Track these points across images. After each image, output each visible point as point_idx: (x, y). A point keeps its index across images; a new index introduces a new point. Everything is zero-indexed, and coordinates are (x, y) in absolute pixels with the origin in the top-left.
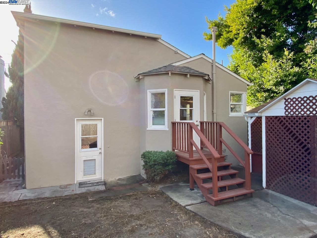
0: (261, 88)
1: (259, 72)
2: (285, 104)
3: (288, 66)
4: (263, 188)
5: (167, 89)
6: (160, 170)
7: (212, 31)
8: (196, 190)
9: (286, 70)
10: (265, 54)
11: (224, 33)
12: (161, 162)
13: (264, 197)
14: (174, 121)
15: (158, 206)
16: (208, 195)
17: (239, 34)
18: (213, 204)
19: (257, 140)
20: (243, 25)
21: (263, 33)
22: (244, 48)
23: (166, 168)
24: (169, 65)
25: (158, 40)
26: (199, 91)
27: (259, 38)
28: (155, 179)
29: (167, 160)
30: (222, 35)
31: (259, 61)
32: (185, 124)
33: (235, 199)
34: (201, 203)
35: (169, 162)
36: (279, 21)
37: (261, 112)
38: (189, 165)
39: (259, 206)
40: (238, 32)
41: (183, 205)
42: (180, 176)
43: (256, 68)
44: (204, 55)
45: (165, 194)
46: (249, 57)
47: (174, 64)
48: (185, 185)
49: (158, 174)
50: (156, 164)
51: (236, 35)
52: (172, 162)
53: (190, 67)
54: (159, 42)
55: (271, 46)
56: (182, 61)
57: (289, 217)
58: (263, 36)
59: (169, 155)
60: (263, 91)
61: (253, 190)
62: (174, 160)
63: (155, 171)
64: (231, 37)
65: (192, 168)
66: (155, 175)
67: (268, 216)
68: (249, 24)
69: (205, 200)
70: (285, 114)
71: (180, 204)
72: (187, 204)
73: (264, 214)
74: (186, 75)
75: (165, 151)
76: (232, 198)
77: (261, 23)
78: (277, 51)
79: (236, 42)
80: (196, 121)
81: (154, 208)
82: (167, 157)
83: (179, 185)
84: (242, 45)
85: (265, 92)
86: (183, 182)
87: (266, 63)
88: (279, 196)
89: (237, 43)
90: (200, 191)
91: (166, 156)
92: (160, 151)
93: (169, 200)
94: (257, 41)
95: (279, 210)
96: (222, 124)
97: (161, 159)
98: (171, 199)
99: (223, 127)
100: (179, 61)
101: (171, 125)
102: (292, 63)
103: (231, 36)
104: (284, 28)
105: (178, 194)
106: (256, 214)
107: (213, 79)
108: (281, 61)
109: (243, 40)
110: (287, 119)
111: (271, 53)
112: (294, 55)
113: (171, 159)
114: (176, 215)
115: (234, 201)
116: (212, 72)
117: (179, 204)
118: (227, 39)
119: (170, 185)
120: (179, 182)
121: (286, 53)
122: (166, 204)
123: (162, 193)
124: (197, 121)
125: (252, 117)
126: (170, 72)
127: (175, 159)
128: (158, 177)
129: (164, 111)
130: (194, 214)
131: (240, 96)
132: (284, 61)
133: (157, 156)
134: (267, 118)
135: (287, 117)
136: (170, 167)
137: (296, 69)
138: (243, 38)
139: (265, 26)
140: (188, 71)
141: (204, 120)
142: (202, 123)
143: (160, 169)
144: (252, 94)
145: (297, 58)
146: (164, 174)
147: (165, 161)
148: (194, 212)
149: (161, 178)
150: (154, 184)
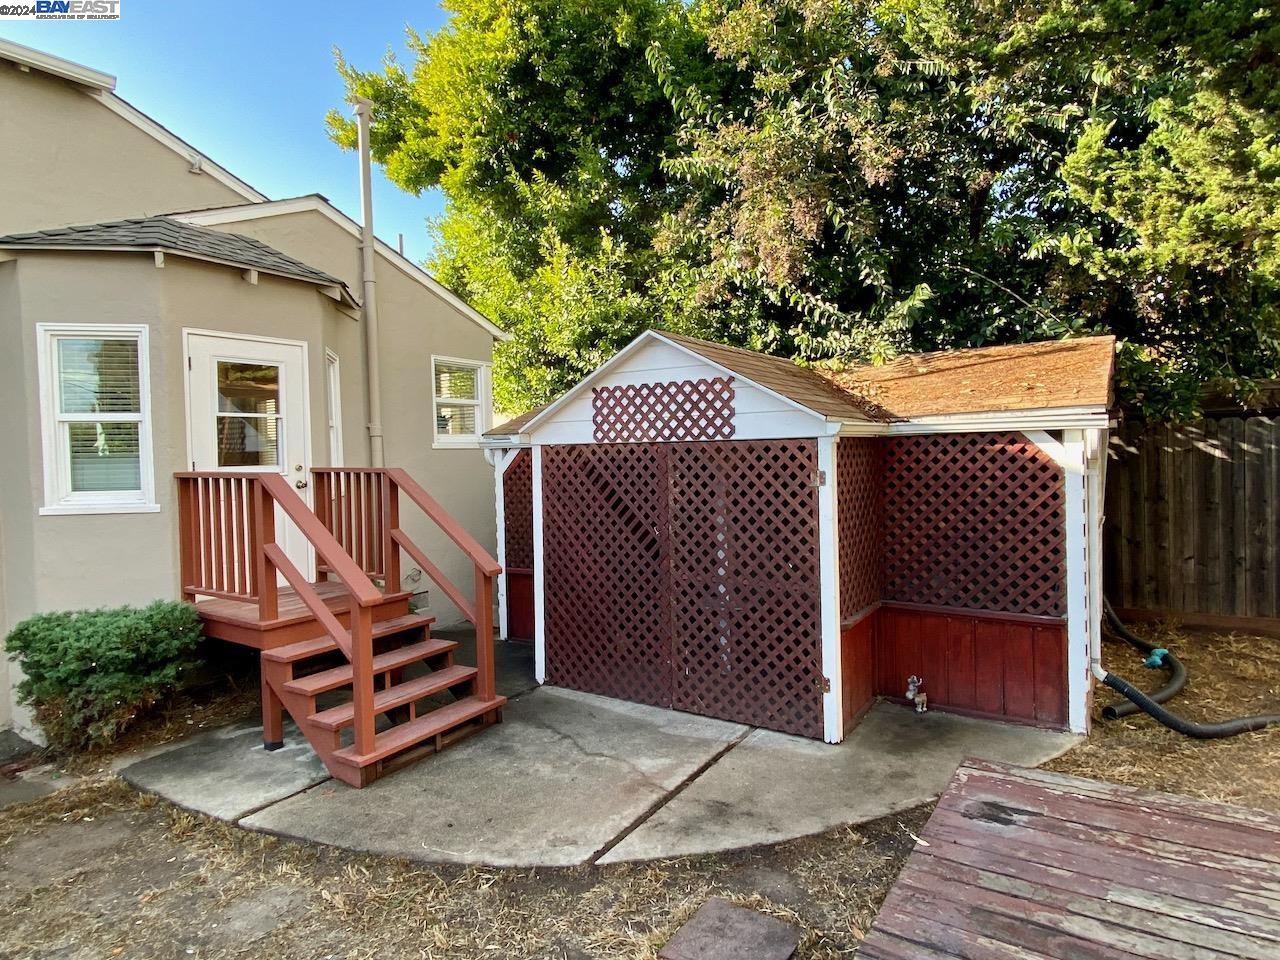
0: (539, 354)
1: (530, 295)
2: (595, 406)
3: (612, 288)
4: (539, 686)
5: (147, 326)
6: (117, 692)
7: (355, 112)
8: (291, 745)
9: (607, 299)
10: (548, 240)
11: (410, 134)
12: (117, 657)
13: (536, 713)
14: (190, 470)
15: (101, 852)
16: (337, 753)
17: (461, 146)
18: (357, 780)
19: (522, 526)
20: (473, 119)
21: (539, 164)
22: (480, 203)
23: (147, 679)
24: (158, 219)
25: (96, 97)
26: (305, 345)
27: (527, 177)
28: (89, 738)
29: (154, 643)
30: (400, 137)
31: (530, 258)
32: (239, 482)
33: (439, 744)
34: (309, 791)
35: (165, 650)
36: (585, 132)
37: (528, 433)
38: (257, 651)
39: (519, 745)
40: (458, 141)
41: (228, 815)
42: (221, 703)
43: (520, 281)
44: (325, 200)
45: (145, 792)
46: (500, 238)
47: (182, 220)
48: (246, 735)
49: (103, 715)
50: (93, 671)
51: (453, 149)
52: (178, 649)
53: (264, 240)
54: (101, 104)
55: (565, 214)
56: (225, 211)
57: (603, 759)
58: (537, 174)
59: (164, 621)
60: (545, 363)
61: (500, 698)
62: (187, 640)
63: (86, 703)
64: (436, 155)
65: (272, 661)
66: (88, 721)
67: (542, 774)
68: (495, 121)
69: (325, 773)
70: (595, 437)
71: (216, 815)
72: (246, 807)
73: (531, 771)
74: (242, 273)
75: (142, 603)
76: (430, 741)
77: (534, 128)
78: (583, 233)
79: (454, 176)
80: (294, 465)
81: (83, 865)
82: (150, 632)
83: (219, 740)
84: (473, 192)
85: (548, 364)
86: (234, 723)
87: (548, 268)
88: (581, 699)
89: (456, 179)
90: (308, 746)
91: (146, 629)
92: (117, 606)
93: (163, 810)
94: (522, 187)
95: (578, 746)
96: (397, 478)
97: (121, 643)
98: (173, 805)
99: (403, 488)
100: (208, 209)
101: (172, 490)
102: (625, 277)
103: (437, 150)
104: (602, 161)
105: (207, 779)
106: (506, 777)
107: (364, 304)
108: (592, 267)
109: (475, 174)
110: (600, 453)
111: (566, 237)
112: (629, 251)
113: (173, 636)
114: (194, 865)
115: (436, 752)
116: (362, 277)
117: (208, 816)
118: (419, 158)
119: (172, 748)
120: (220, 727)
121: (607, 243)
122: (145, 836)
123: (127, 793)
124: (299, 468)
125: (505, 451)
126: (159, 249)
127: (192, 635)
128: (106, 724)
129: (135, 426)
130: (272, 839)
131: (470, 373)
132: (602, 269)
133: (96, 632)
134: (546, 449)
135: (600, 446)
136: (170, 671)
137: (634, 300)
138: (478, 166)
139: (547, 141)
140: (251, 255)
141: (329, 462)
142: (321, 477)
143: (112, 688)
144: (511, 369)
145: (636, 265)
146: (135, 707)
147: (144, 647)
148: (276, 829)
149: (123, 727)
150: (86, 762)
